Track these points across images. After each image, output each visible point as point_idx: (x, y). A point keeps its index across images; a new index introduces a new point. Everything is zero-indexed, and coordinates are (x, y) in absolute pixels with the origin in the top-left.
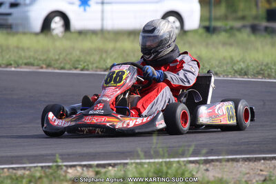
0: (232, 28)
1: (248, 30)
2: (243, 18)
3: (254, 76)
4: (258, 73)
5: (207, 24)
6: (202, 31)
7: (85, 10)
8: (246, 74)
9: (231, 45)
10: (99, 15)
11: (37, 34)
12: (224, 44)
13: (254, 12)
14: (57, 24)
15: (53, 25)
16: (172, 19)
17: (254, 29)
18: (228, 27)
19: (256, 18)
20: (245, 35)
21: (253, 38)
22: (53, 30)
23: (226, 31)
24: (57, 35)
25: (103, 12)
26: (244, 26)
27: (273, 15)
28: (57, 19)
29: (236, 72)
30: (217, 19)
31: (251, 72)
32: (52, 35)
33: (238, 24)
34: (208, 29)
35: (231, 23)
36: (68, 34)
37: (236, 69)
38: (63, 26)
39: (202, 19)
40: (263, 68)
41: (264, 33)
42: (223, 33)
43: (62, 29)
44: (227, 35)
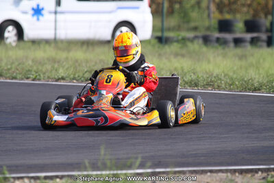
0: (184, 39)
1: (201, 41)
2: (195, 29)
3: (204, 87)
4: (208, 84)
5: (159, 34)
6: (154, 42)
7: (38, 19)
8: (196, 85)
9: (183, 56)
10: (53, 24)
12: (176, 55)
13: (207, 23)
14: (10, 33)
15: (6, 34)
16: (124, 29)
17: (206, 40)
18: (180, 38)
19: (208, 29)
20: (197, 46)
21: (204, 49)
22: (7, 38)
23: (178, 41)
24: (10, 43)
25: (56, 21)
26: (196, 37)
27: (225, 26)
28: (10, 28)
29: (186, 83)
30: (169, 29)
31: (201, 83)
32: (5, 44)
33: (191, 35)
34: (161, 39)
35: (183, 34)
36: (22, 43)
37: (186, 80)
38: (16, 35)
39: (154, 29)
40: (213, 79)
41: (216, 45)
42: (175, 44)
43: (15, 38)
44: (179, 45)
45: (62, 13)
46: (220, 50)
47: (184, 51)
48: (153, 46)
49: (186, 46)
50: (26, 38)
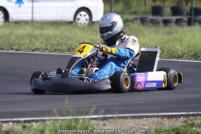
0: (127, 20)
1: (139, 21)
2: (135, 13)
7: (20, 6)
10: (31, 9)
13: (143, 9)
16: (83, 13)
17: (143, 21)
18: (124, 19)
19: (144, 13)
20: (136, 26)
21: (142, 27)
25: (33, 7)
26: (136, 19)
27: (157, 11)
33: (132, 17)
36: (7, 23)
38: (3, 18)
41: (151, 24)
43: (3, 20)
45: (36, 1)
46: (153, 29)
49: (128, 25)
50: (10, 20)
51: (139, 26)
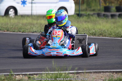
0: (89, 15)
1: (96, 15)
2: (94, 10)
3: (99, 36)
4: (100, 34)
5: (78, 13)
6: (76, 16)
7: (24, 6)
8: (95, 35)
9: (88, 22)
10: (31, 8)
11: (3, 16)
12: (86, 22)
13: (99, 8)
14: (12, 12)
15: (10, 13)
17: (99, 15)
19: (99, 10)
20: (95, 18)
21: (98, 19)
22: (10, 14)
23: (86, 16)
24: (11, 17)
25: (32, 7)
26: (94, 14)
27: (107, 9)
28: (12, 10)
29: (91, 34)
30: (82, 11)
31: (97, 34)
32: (9, 17)
33: (92, 13)
34: (78, 15)
35: (88, 13)
36: (16, 16)
37: (90, 32)
38: (14, 13)
39: (76, 10)
40: (103, 32)
41: (103, 17)
42: (85, 17)
43: (14, 14)
44: (87, 18)
45: (35, 3)
46: (105, 19)
47: (89, 20)
48: (75, 18)
49: (90, 18)
50: (18, 14)
51: (96, 18)
